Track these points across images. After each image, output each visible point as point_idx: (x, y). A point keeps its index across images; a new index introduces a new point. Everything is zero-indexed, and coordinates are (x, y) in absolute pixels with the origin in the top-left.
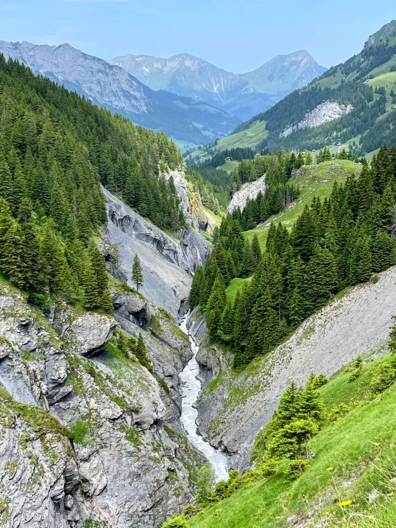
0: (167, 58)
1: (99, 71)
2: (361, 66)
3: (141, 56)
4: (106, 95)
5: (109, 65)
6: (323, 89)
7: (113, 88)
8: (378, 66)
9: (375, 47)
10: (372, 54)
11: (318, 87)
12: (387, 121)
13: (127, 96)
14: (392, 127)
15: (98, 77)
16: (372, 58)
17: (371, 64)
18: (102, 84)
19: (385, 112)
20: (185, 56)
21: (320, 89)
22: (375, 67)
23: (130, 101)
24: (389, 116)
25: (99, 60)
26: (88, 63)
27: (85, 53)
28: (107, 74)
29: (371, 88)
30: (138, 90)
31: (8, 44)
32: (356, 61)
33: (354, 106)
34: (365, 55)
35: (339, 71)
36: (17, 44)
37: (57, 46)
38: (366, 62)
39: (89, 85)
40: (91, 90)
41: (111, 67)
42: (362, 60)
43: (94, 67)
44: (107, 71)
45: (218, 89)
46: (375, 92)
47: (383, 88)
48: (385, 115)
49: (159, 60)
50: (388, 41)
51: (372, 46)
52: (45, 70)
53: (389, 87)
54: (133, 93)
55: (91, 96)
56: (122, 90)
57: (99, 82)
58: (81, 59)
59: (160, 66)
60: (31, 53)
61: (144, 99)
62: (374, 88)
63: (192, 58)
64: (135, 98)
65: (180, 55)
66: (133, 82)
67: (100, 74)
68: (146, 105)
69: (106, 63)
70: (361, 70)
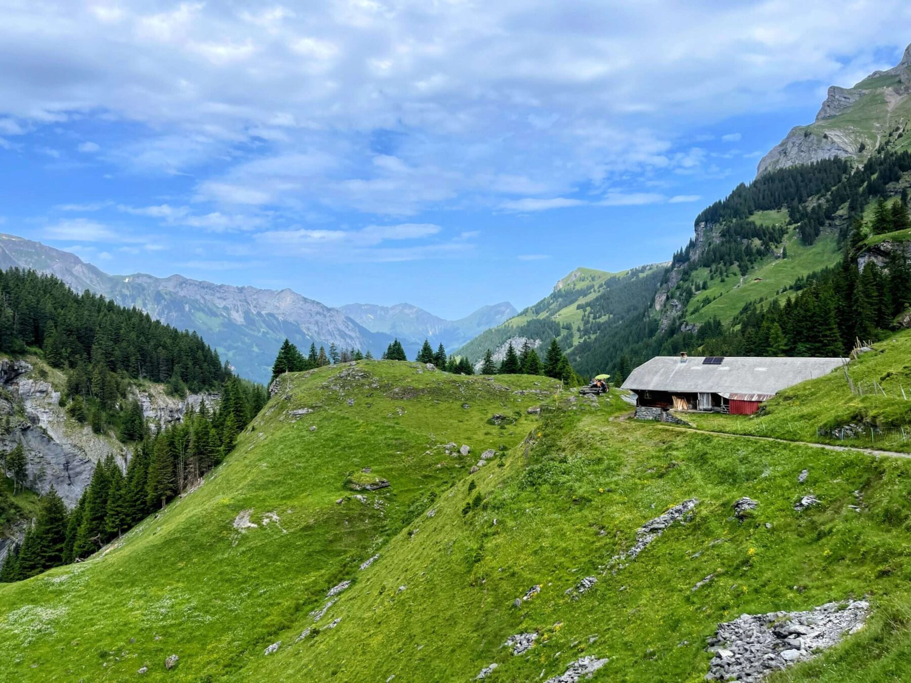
0: (390, 307)
1: (318, 313)
2: (551, 307)
3: (366, 305)
4: (323, 334)
5: (327, 308)
6: (515, 327)
7: (330, 328)
8: (566, 306)
9: (563, 290)
10: (560, 296)
11: (510, 325)
12: (573, 353)
13: (343, 335)
14: (578, 359)
15: (316, 318)
16: (560, 300)
17: (560, 305)
18: (320, 324)
19: (572, 346)
20: (406, 305)
21: (512, 327)
22: (564, 307)
23: (345, 340)
24: (576, 348)
25: (318, 303)
26: (308, 306)
27: (306, 297)
28: (325, 316)
29: (558, 324)
30: (353, 330)
31: (234, 288)
32: (546, 302)
33: (542, 341)
34: (554, 297)
35: (530, 311)
36: (243, 288)
37: (280, 290)
38: (555, 303)
39: (307, 325)
40: (308, 329)
41: (329, 310)
42: (552, 301)
43: (313, 310)
44: (325, 313)
45: (433, 334)
46: (563, 328)
47: (570, 324)
48: (572, 348)
49: (383, 308)
50: (575, 285)
51: (560, 290)
52: (267, 312)
53: (576, 323)
54: (347, 332)
55: (308, 335)
56: (338, 330)
57: (317, 323)
58: (301, 302)
59: (383, 313)
60: (255, 297)
61: (358, 338)
62: (561, 324)
63: (411, 307)
64: (351, 337)
65: (400, 305)
66: (349, 323)
67: (318, 316)
68: (361, 344)
69: (325, 307)
70: (550, 310)
